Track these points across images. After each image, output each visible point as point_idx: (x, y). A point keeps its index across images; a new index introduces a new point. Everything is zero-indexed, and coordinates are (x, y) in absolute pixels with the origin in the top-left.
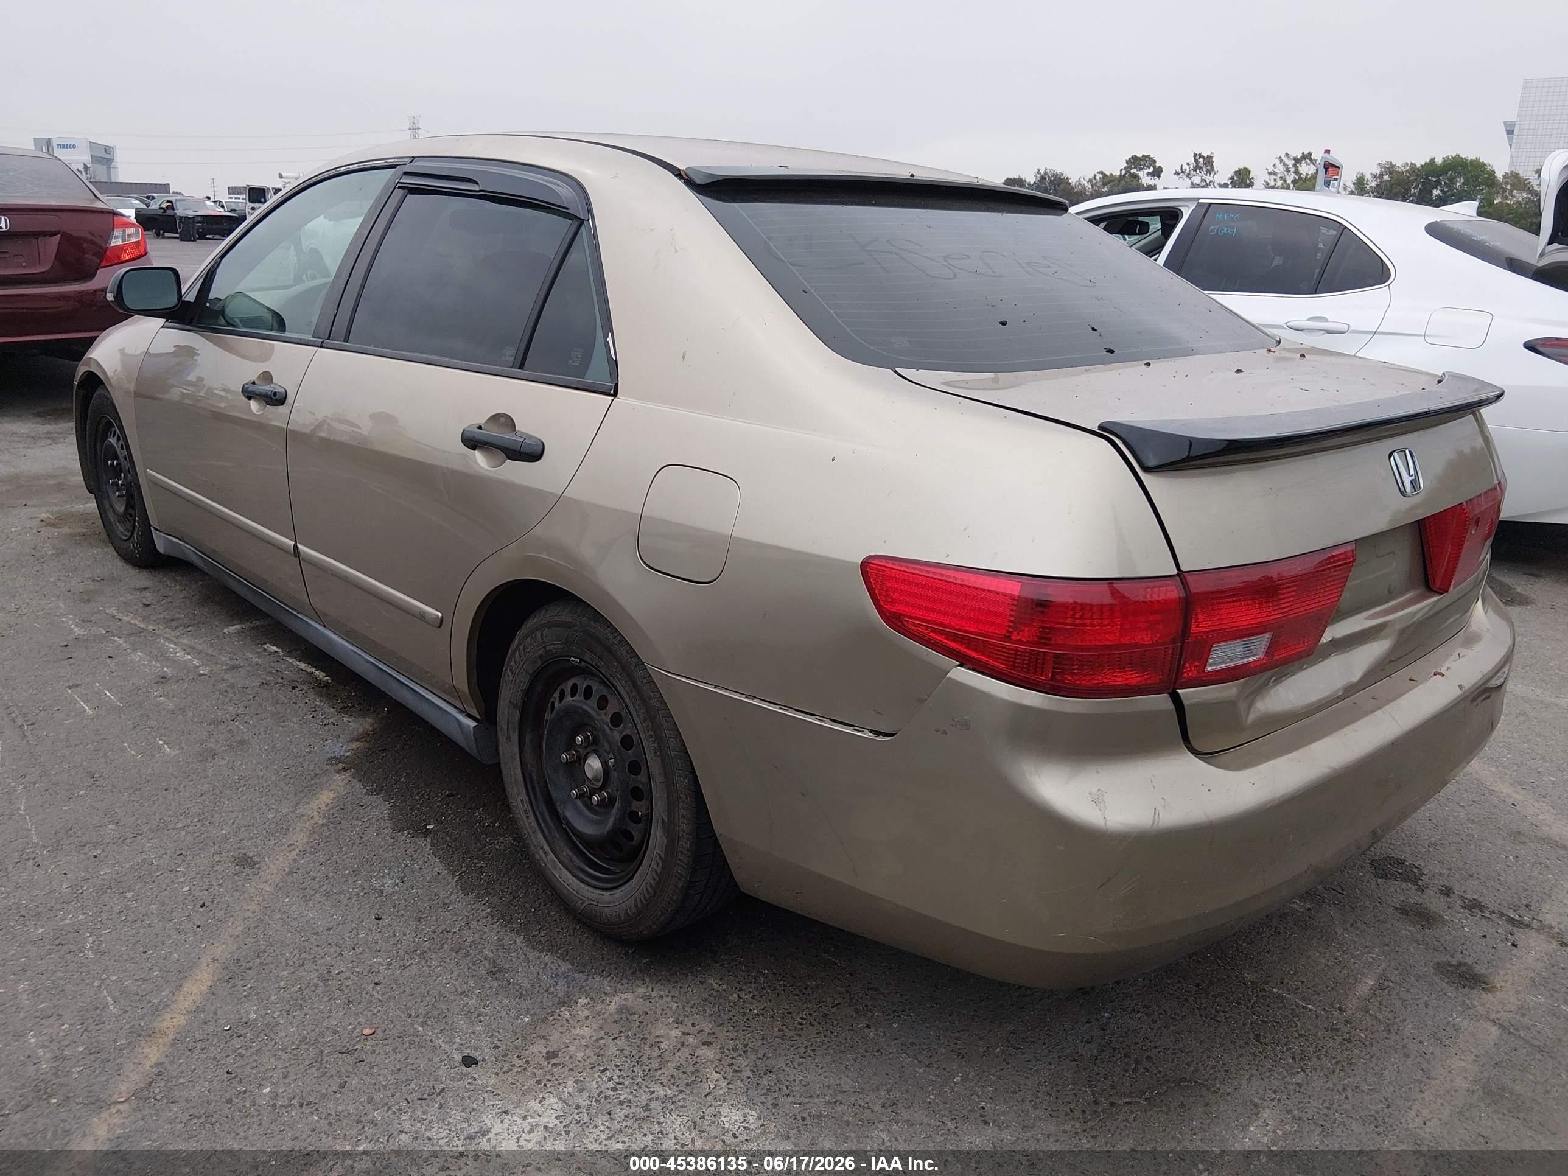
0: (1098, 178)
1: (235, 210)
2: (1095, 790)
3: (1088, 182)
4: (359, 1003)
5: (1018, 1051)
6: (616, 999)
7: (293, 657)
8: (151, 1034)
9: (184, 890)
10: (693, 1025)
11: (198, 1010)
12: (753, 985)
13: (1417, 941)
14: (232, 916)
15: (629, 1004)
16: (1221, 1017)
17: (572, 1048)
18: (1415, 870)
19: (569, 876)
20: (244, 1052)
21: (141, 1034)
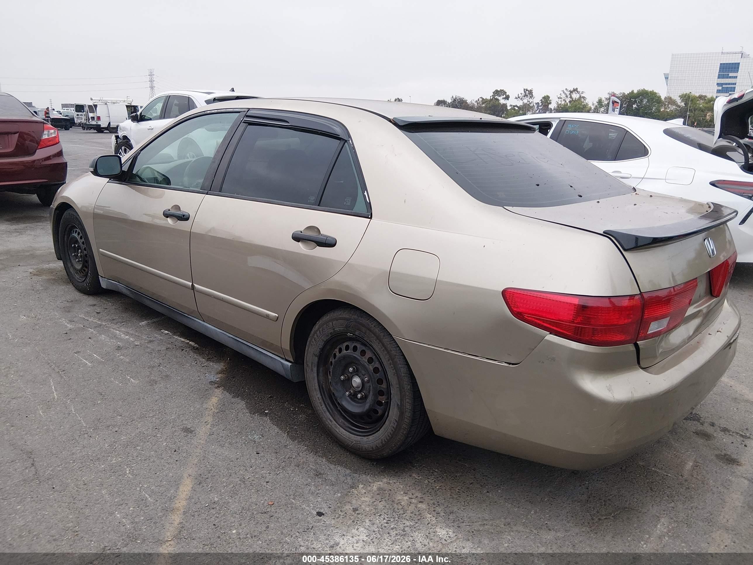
0: (480, 100)
1: (68, 116)
2: (608, 385)
3: (475, 102)
4: (262, 491)
5: (555, 499)
6: (375, 484)
7: (177, 336)
8: (173, 510)
9: (164, 444)
10: (413, 494)
11: (190, 498)
12: (433, 476)
13: (706, 446)
14: (190, 455)
15: (382, 486)
16: (634, 481)
17: (363, 506)
18: (697, 416)
19: (344, 430)
20: (218, 515)
21: (168, 510)
